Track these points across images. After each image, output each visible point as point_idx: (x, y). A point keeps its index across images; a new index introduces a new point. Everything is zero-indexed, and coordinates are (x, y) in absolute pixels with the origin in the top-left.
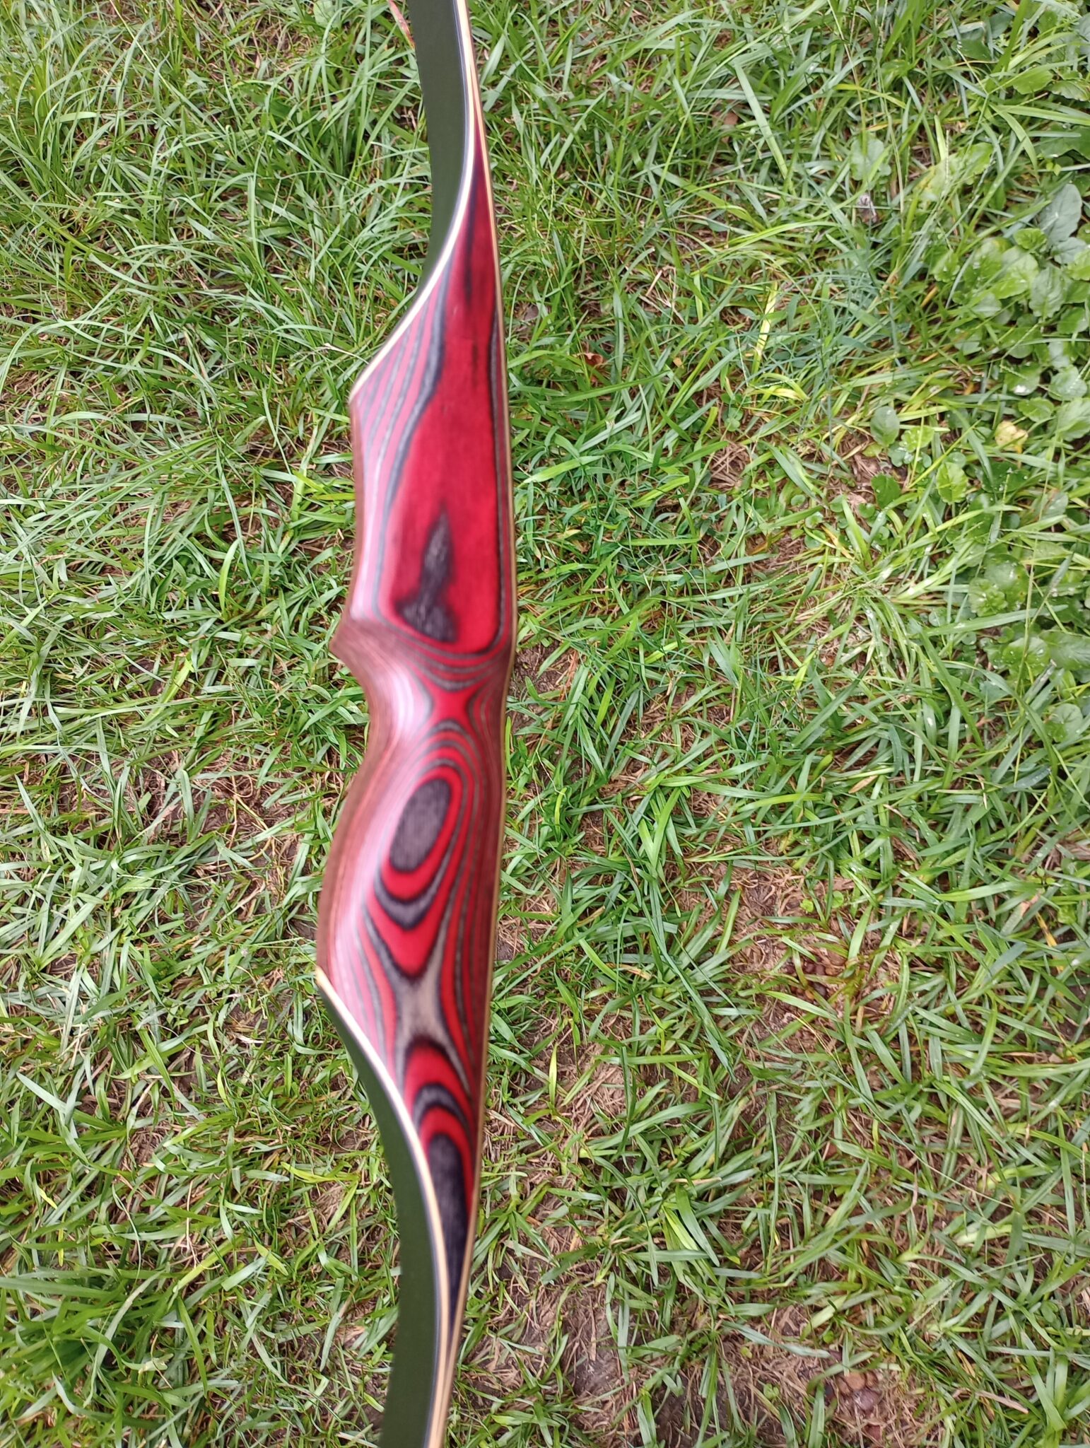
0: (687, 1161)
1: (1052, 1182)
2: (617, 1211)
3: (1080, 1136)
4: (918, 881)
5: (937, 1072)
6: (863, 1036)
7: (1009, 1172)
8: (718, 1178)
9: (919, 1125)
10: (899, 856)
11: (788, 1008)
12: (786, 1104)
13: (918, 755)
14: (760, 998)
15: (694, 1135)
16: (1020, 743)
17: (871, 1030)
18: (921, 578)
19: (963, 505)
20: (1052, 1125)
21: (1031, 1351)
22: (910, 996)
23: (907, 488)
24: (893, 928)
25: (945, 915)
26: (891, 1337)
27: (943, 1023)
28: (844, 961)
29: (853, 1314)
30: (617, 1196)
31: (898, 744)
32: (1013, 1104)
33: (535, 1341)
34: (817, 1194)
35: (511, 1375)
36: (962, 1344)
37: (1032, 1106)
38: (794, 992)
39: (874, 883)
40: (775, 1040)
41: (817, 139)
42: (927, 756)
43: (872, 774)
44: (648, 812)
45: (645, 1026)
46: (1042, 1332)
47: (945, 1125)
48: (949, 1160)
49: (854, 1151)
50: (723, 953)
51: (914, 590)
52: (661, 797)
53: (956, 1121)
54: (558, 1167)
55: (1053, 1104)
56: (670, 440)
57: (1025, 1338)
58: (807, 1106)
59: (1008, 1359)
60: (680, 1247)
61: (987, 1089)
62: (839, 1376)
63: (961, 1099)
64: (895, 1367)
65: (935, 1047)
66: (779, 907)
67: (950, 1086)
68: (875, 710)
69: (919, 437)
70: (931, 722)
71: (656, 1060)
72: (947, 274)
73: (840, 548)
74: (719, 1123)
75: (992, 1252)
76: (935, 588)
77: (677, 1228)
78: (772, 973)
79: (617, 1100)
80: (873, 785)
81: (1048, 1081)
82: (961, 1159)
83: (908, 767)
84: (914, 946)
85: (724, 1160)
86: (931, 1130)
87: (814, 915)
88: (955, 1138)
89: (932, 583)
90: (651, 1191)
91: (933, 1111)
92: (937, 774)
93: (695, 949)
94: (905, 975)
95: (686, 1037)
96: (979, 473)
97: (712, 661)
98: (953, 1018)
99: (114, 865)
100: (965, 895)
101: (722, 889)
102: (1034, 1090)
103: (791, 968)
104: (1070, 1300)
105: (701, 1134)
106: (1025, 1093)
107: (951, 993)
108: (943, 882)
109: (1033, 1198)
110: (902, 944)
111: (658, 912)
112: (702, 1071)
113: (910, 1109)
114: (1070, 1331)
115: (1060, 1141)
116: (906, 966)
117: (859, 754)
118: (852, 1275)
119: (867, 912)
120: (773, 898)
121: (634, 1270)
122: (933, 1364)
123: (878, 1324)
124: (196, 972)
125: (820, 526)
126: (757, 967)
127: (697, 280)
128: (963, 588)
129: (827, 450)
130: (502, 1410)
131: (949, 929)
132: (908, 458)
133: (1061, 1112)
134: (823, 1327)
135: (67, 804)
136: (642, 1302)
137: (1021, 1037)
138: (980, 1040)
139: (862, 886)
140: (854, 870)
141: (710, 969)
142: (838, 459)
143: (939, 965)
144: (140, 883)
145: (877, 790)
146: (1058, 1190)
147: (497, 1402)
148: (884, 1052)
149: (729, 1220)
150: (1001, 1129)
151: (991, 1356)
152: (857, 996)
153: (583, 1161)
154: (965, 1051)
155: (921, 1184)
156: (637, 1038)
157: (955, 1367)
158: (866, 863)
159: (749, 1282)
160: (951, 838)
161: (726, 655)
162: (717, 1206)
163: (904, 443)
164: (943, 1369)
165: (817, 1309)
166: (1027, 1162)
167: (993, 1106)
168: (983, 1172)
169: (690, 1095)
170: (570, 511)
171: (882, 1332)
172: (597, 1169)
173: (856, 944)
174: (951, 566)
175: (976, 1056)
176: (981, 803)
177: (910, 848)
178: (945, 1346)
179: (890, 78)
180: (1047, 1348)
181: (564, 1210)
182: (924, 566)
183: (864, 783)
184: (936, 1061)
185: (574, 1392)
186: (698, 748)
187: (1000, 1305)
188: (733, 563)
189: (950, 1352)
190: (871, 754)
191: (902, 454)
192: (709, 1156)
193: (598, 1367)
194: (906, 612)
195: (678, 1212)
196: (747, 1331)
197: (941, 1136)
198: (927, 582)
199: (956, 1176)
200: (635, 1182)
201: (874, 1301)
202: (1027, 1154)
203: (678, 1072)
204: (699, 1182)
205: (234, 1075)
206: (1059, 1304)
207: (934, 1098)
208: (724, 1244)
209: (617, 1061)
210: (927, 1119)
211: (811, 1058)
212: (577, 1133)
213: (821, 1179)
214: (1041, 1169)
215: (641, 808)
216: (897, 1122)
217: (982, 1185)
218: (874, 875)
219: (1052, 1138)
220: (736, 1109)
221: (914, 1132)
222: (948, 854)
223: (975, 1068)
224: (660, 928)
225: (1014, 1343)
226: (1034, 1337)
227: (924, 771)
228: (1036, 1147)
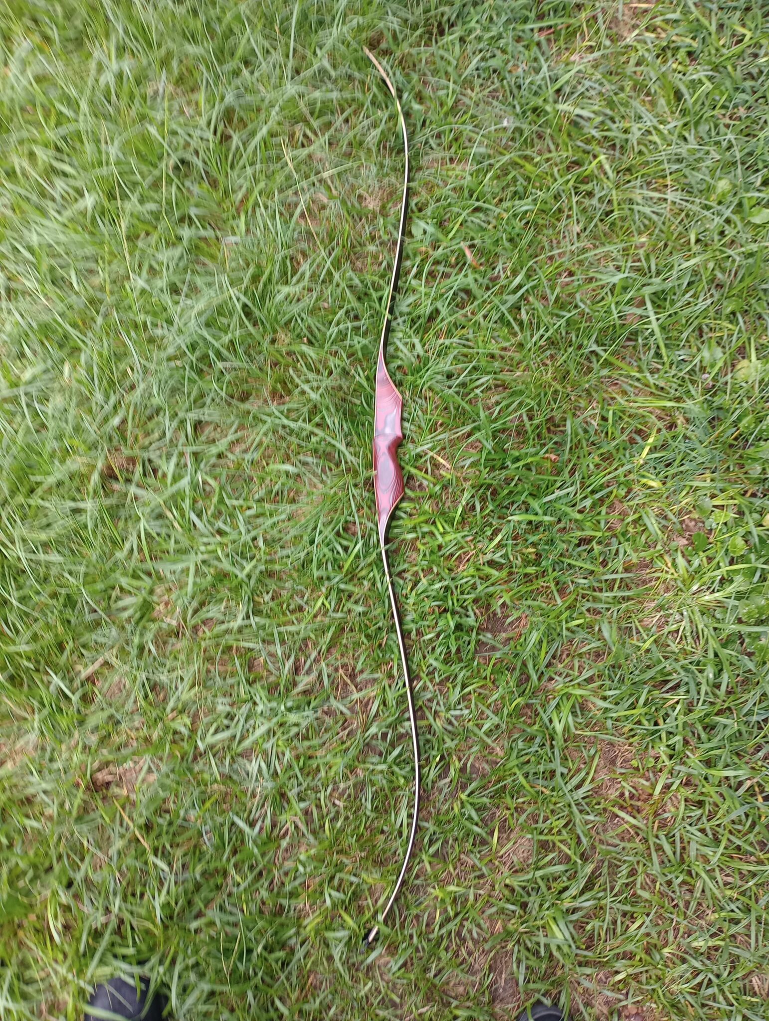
0: (561, 892)
1: (744, 923)
2: (522, 913)
3: (763, 902)
4: (694, 759)
5: (693, 859)
6: (657, 837)
7: (723, 914)
8: (576, 904)
9: (680, 885)
10: (686, 742)
11: (617, 816)
12: (614, 868)
13: (703, 692)
14: (605, 810)
15: (565, 879)
16: (758, 695)
17: (661, 834)
18: (713, 591)
19: (743, 559)
20: (748, 893)
21: (724, 1006)
22: (683, 819)
23: (711, 540)
24: (678, 782)
25: (706, 779)
26: (654, 990)
27: (699, 834)
28: (651, 795)
29: (636, 977)
30: (524, 906)
31: (692, 686)
32: (729, 879)
33: (474, 973)
34: (624, 914)
35: (461, 989)
36: (689, 997)
37: (739, 883)
38: (622, 808)
39: (671, 757)
40: (611, 833)
41: (685, 335)
42: (707, 693)
43: (676, 698)
44: (558, 706)
45: (546, 819)
46: (730, 996)
47: (694, 886)
48: (693, 905)
49: (645, 895)
50: (587, 786)
51: (708, 597)
52: (564, 698)
53: (699, 885)
54: (493, 886)
55: (750, 884)
56: (588, 503)
57: (721, 998)
58: (624, 870)
59: (711, 1008)
60: (554, 937)
61: (717, 870)
62: (625, 1007)
63: (703, 875)
64: (654, 1006)
65: (693, 846)
66: (619, 761)
67: (698, 868)
68: (682, 667)
69: (721, 517)
70: (711, 676)
71: (549, 838)
72: (747, 428)
73: (672, 570)
74: (580, 875)
75: (711, 953)
76: (720, 599)
77: (554, 927)
78: (612, 797)
79: (525, 855)
80: (677, 702)
81: (749, 871)
82: (699, 904)
83: (697, 697)
84: (687, 792)
85: (582, 893)
86: (686, 887)
87: (637, 769)
88: (698, 894)
89: (718, 595)
90: (541, 905)
91: (688, 879)
92: (712, 703)
93: (575, 781)
94: (682, 807)
95: (565, 826)
96: (751, 542)
97: (600, 630)
98: (703, 831)
99: (283, 708)
100: (720, 773)
101: (592, 752)
102: (741, 873)
103: (622, 795)
104: (746, 981)
105: (569, 879)
106: (737, 877)
107: (704, 819)
108: (709, 763)
109: (734, 929)
110: (682, 790)
111: (558, 761)
112: (572, 847)
113: (677, 878)
114: (744, 997)
115: (752, 903)
116: (683, 802)
117: (670, 685)
118: (638, 958)
119: (666, 771)
120: (616, 756)
121: (529, 945)
122: (673, 1006)
123: (648, 983)
124: (318, 766)
125: (661, 556)
126: (604, 791)
127: (611, 412)
128: (737, 603)
129: (671, 516)
130: (457, 1007)
131: (708, 789)
132: (714, 526)
133: (754, 888)
134: (620, 981)
136: (533, 962)
137: (739, 848)
138: (718, 846)
139: (664, 757)
140: (662, 750)
141: (581, 792)
142: (675, 520)
143: (700, 804)
144: (293, 718)
145: (679, 707)
146: (748, 926)
147: (455, 1003)
148: (667, 847)
149: (580, 926)
150: (722, 892)
151: (703, 1005)
152: (656, 814)
153: (507, 886)
154: (708, 851)
155: (678, 916)
156: (540, 825)
157: (684, 1009)
158: (668, 746)
159: (585, 956)
160: (715, 742)
161: (609, 633)
162: (574, 917)
163: (713, 517)
164: (678, 1009)
165: (617, 972)
166: (732, 911)
167: (719, 879)
168: (709, 912)
169: (568, 859)
170: (533, 538)
171: (650, 988)
172: (513, 890)
173: (659, 788)
174: (730, 589)
175: (715, 856)
176: (731, 724)
177: (693, 741)
178: (680, 997)
179: (729, 310)
180: (732, 1005)
181: (494, 910)
182: (716, 585)
183: (671, 702)
184: (693, 853)
185: (492, 1001)
186: (586, 675)
187: (710, 980)
188: (614, 576)
189: (682, 1001)
190: (677, 686)
191: (711, 522)
192: (573, 891)
193: (504, 989)
194: (705, 611)
195: (554, 918)
196: (582, 980)
197: (691, 891)
198: (717, 594)
199: (695, 912)
200: (533, 901)
201: (647, 971)
202: (733, 907)
203: (558, 844)
204: (567, 904)
205: (334, 820)
206: (740, 984)
207: (689, 873)
208: (576, 937)
209: (529, 836)
210: (684, 883)
211: (629, 845)
212: (505, 870)
213: (628, 908)
214: (739, 915)
215: (553, 703)
216: (669, 883)
217: (708, 918)
218: (672, 752)
219: (747, 901)
220: (589, 868)
221: (677, 889)
222: (712, 749)
223: (714, 860)
224: (560, 770)
225: (715, 1000)
226: (726, 998)
227: (705, 701)
228: (738, 904)
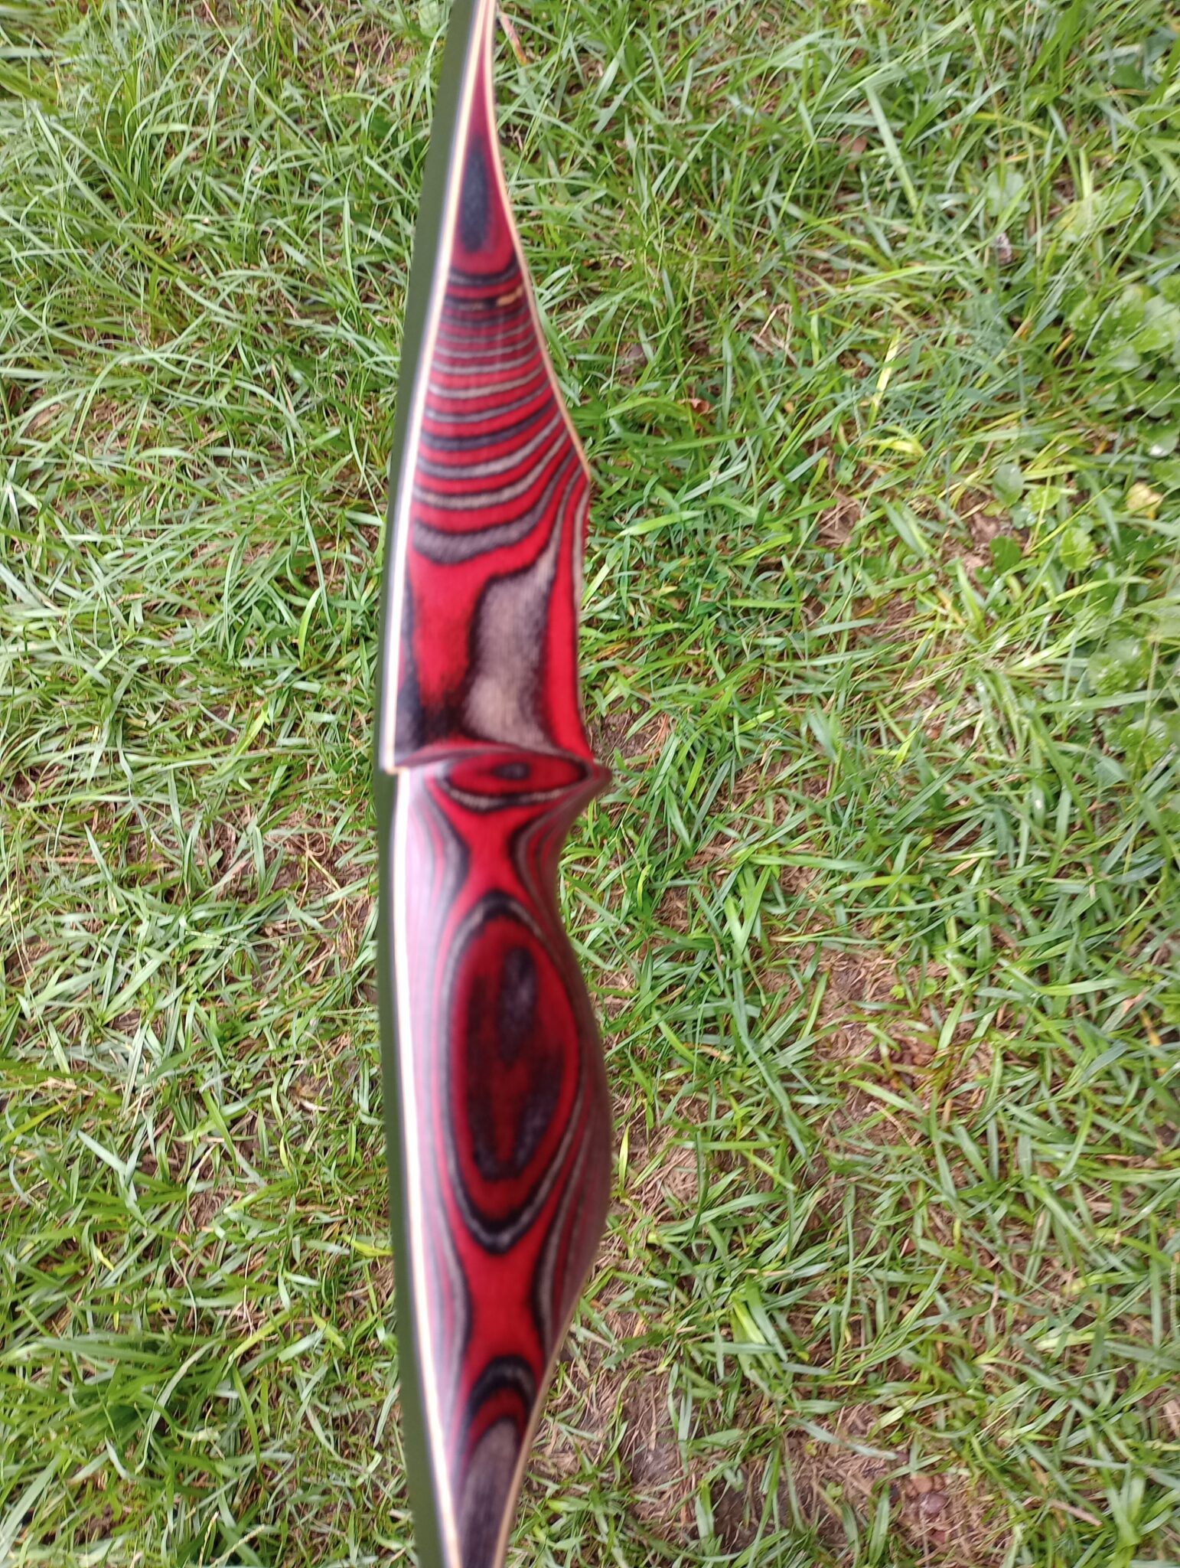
0: (759, 1252)
1: (1140, 1291)
2: (683, 1299)
3: (1171, 1246)
4: (1016, 972)
5: (1025, 1171)
6: (949, 1130)
7: (1095, 1278)
8: (790, 1271)
9: (1003, 1224)
10: (998, 943)
11: (871, 1098)
12: (865, 1199)
13: (1024, 839)
14: (844, 1086)
15: (766, 1224)
16: (1134, 831)
17: (958, 1124)
18: (1037, 650)
19: (1088, 574)
20: (1143, 1232)
21: (1107, 1462)
22: (1001, 1091)
23: (1028, 551)
24: (987, 1019)
25: (1042, 1009)
26: (962, 1441)
27: (1035, 1120)
28: (934, 1052)
29: (924, 1416)
30: (685, 1283)
31: (1003, 827)
32: (1104, 1208)
33: (593, 1427)
34: (893, 1291)
35: (568, 1460)
36: (1035, 1452)
37: (1124, 1212)
38: (879, 1081)
39: (970, 972)
40: (856, 1130)
41: (952, 169)
42: (1033, 841)
43: (974, 856)
44: (735, 891)
45: (721, 1110)
46: (1121, 1445)
47: (1031, 1226)
48: (1033, 1263)
49: (930, 1247)
50: (806, 1039)
51: (1029, 661)
52: (749, 873)
53: (1042, 1223)
54: (625, 1252)
55: (1146, 1210)
56: (776, 493)
57: (1101, 1449)
58: (886, 1200)
59: (1083, 1470)
60: (746, 1340)
61: (1078, 1192)
62: (905, 1477)
63: (1049, 1200)
64: (964, 1472)
65: (1025, 1146)
66: (868, 991)
67: (1038, 1187)
68: (981, 790)
69: (1043, 499)
70: (1039, 804)
71: (732, 1146)
72: (1085, 322)
73: (953, 615)
74: (794, 1214)
75: (1072, 1360)
76: (1052, 660)
77: (745, 1320)
78: (857, 1061)
79: (689, 1185)
80: (975, 867)
81: (1143, 1187)
82: (1046, 1262)
83: (1012, 851)
84: (1007, 1039)
85: (797, 1251)
86: (1016, 1230)
87: (904, 1001)
88: (1041, 1241)
89: (1049, 654)
90: (719, 1280)
91: (1018, 1210)
92: (1043, 860)
93: (777, 1032)
94: (997, 1069)
95: (764, 1122)
96: (1106, 539)
97: (809, 730)
98: (1045, 1115)
99: (183, 921)
100: (1065, 990)
101: (809, 972)
102: (1127, 1194)
103: (877, 1057)
104: (1152, 1411)
105: (774, 1224)
106: (1117, 1198)
107: (1044, 1091)
108: (1043, 973)
109: (1120, 1306)
110: (996, 1036)
111: (740, 994)
112: (778, 1160)
113: (994, 1209)
114: (1149, 1444)
115: (1151, 1249)
116: (998, 1059)
117: (961, 834)
118: (924, 1376)
119: (961, 1002)
120: (863, 982)
121: (699, 1360)
122: (1004, 1471)
123: (949, 1428)
124: (261, 1035)
125: (932, 590)
126: (841, 1052)
127: (814, 321)
128: (1083, 662)
129: (944, 509)
130: (557, 1496)
131: (1045, 1025)
132: (1031, 520)
133: (1154, 1220)
134: (892, 1427)
135: (135, 854)
136: (705, 1391)
137: (1116, 1139)
138: (1073, 1140)
139: (956, 974)
140: (949, 958)
141: (793, 1053)
142: (956, 518)
143: (1034, 1060)
144: (207, 941)
145: (978, 873)
146: (1146, 1299)
147: (552, 1487)
148: (970, 1148)
149: (799, 1314)
150: (1090, 1234)
151: (1066, 1466)
152: (946, 1088)
153: (651, 1247)
154: (1056, 1152)
155: (1002, 1286)
156: (712, 1122)
157: (1027, 1475)
158: (962, 950)
159: (817, 1378)
160: (1054, 929)
161: (825, 726)
162: (787, 1300)
163: (1028, 502)
164: (1015, 1477)
165: (886, 1409)
166: (1114, 1270)
167: (1082, 1208)
168: (1067, 1276)
169: (764, 1183)
170: (668, 567)
171: (954, 1436)
172: (665, 1256)
173: (947, 1035)
174: (1070, 639)
175: (1068, 1157)
176: (1085, 890)
177: (1010, 936)
178: (1017, 1452)
179: (1034, 105)
180: (1124, 1461)
181: (629, 1295)
182: (1042, 636)
183: (965, 866)
184: (1024, 1158)
185: (631, 1480)
186: (791, 822)
187: (1078, 1414)
188: (836, 627)
189: (1023, 1459)
190: (974, 835)
191: (1029, 513)
192: (781, 1248)
193: (657, 1456)
194: (1023, 687)
195: (746, 1304)
196: (812, 1428)
197: (1026, 1237)
198: (1044, 654)
199: (1039, 1279)
200: (703, 1272)
201: (946, 1403)
202: (1114, 1261)
203: (754, 1159)
204: (770, 1274)
205: (298, 1140)
206: (1139, 1416)
207: (1020, 1198)
208: (793, 1338)
209: (690, 1145)
210: (1010, 1220)
211: (894, 1152)
212: (646, 1217)
213: (896, 1276)
214: (1128, 1277)
215: (727, 884)
216: (980, 1222)
217: (1066, 1289)
218: (970, 963)
219: (1140, 1245)
220: (811, 1201)
221: (998, 1233)
222: (1050, 945)
223: (1066, 1169)
224: (741, 1011)
225: (1091, 1454)
226: (1112, 1449)
227: (1029, 856)
228: (1124, 1254)
